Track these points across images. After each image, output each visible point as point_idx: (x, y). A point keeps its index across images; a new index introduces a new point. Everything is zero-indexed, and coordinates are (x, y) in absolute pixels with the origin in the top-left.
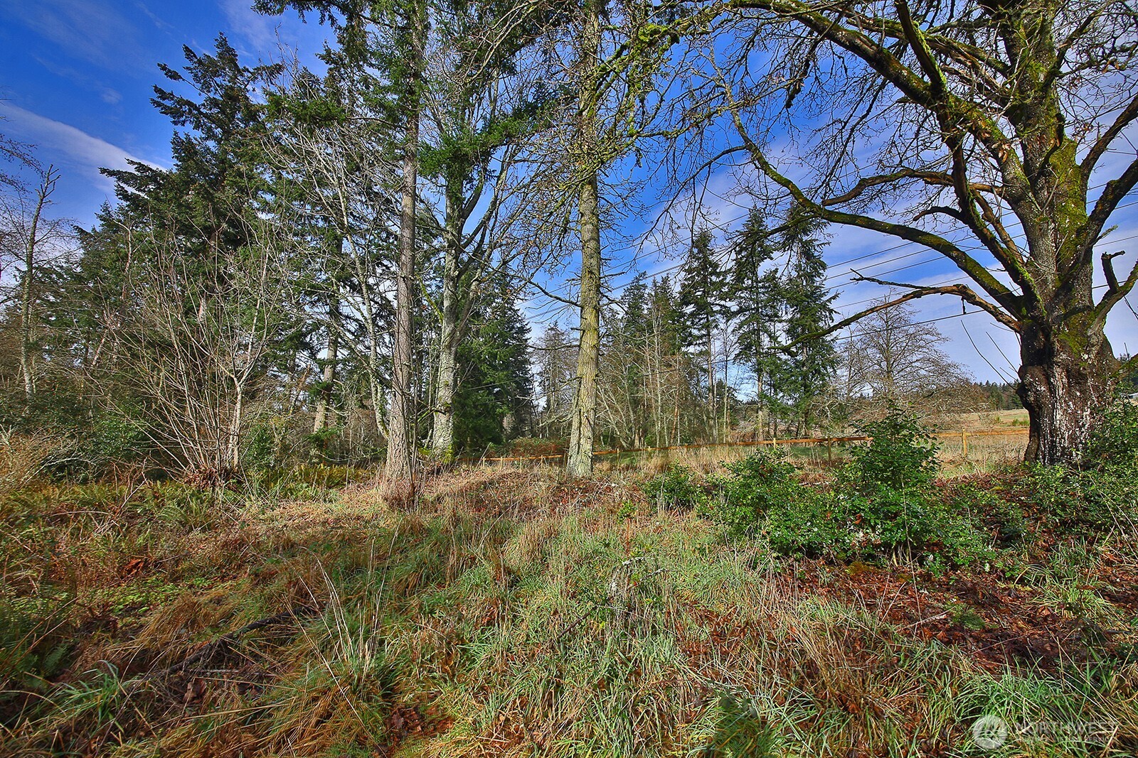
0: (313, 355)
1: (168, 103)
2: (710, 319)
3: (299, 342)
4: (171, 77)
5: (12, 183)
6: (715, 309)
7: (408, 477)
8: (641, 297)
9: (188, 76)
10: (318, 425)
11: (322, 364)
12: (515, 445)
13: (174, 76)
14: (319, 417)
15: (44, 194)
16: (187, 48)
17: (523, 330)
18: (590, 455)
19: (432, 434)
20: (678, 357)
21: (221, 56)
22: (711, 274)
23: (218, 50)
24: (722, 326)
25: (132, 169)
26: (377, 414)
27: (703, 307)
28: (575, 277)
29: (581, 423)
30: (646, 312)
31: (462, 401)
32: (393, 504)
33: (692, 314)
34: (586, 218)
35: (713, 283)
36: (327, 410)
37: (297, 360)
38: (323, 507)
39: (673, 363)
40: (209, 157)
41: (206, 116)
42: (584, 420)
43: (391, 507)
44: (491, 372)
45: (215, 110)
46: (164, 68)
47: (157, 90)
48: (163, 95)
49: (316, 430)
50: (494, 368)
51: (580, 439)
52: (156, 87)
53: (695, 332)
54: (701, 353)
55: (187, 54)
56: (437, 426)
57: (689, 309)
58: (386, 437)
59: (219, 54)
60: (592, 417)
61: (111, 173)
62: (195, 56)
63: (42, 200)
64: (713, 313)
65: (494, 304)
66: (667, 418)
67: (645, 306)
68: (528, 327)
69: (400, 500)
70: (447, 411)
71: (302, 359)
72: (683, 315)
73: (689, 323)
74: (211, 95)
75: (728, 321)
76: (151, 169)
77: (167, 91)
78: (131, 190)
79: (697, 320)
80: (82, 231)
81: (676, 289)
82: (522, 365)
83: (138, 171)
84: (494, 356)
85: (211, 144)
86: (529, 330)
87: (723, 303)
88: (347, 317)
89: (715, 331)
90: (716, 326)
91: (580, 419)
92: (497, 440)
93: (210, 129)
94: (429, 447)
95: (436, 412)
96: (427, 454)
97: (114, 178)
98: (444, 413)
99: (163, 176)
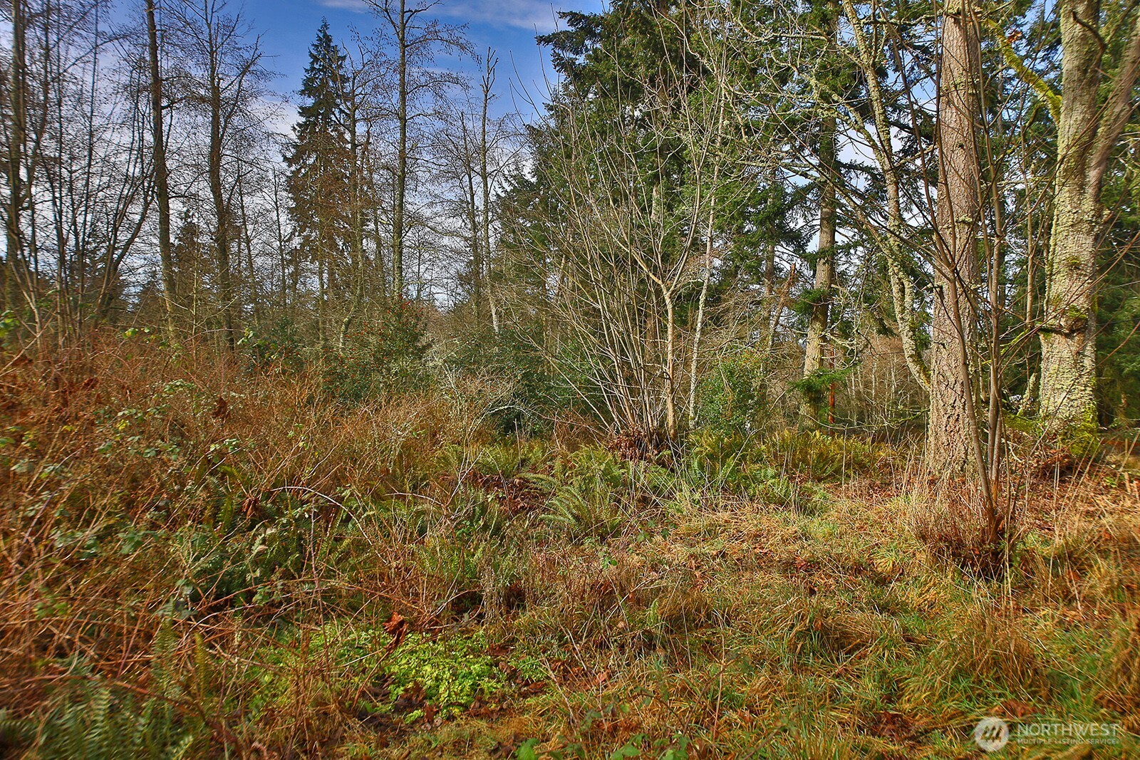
0: (800, 248)
3: (776, 227)
7: (976, 487)
10: (810, 365)
11: (812, 260)
14: (812, 350)
15: (487, 87)
19: (1037, 384)
25: (564, 25)
26: (905, 339)
32: (940, 551)
36: (824, 338)
37: (777, 259)
38: (797, 522)
43: (937, 556)
49: (806, 373)
56: (1049, 368)
58: (926, 386)
61: (547, 40)
63: (486, 96)
69: (960, 544)
70: (1077, 328)
71: (784, 257)
76: (583, 16)
78: (567, 56)
83: (571, 25)
88: (851, 167)
94: (1030, 414)
95: (1047, 331)
96: (1025, 428)
97: (551, 46)
98: (1067, 336)
99: (598, 21)
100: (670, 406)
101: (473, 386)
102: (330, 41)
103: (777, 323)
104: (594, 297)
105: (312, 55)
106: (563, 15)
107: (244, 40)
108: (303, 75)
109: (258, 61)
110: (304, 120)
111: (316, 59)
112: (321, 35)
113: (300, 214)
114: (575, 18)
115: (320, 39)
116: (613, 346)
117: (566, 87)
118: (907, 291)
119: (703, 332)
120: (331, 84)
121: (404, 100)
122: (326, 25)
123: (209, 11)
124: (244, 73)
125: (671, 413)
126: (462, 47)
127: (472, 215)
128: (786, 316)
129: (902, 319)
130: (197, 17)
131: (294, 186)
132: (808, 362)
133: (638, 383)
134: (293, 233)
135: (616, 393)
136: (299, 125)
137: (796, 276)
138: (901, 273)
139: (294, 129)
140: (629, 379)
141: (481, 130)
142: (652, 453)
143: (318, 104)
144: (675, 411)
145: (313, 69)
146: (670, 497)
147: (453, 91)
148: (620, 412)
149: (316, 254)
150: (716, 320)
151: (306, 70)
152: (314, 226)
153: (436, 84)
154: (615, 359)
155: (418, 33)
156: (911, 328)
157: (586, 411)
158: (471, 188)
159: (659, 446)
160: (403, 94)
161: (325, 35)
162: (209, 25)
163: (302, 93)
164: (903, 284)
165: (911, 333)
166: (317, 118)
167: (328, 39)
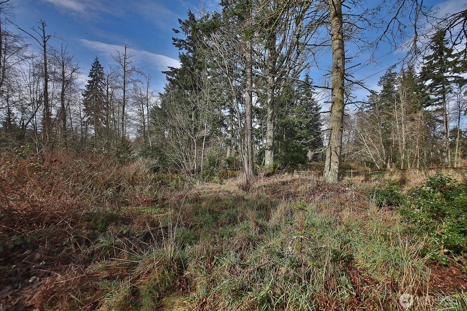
1: (176, 43)
2: (446, 87)
3: (221, 123)
4: (176, 32)
5: (140, 82)
6: (450, 80)
8: (392, 80)
9: (180, 30)
12: (311, 165)
13: (177, 32)
14: (228, 152)
15: (148, 83)
16: (179, 19)
17: (317, 109)
18: (337, 171)
19: (265, 159)
20: (420, 114)
21: (190, 18)
22: (447, 56)
23: (189, 16)
24: (456, 90)
25: (169, 70)
27: (439, 80)
28: (328, 73)
29: (331, 154)
30: (396, 89)
31: (286, 145)
33: (431, 86)
34: (335, 37)
35: (448, 63)
36: (231, 149)
39: (416, 118)
40: (190, 59)
41: (188, 44)
42: (333, 152)
44: (300, 131)
45: (190, 40)
46: (174, 30)
47: (173, 39)
48: (175, 40)
49: (227, 157)
50: (301, 129)
51: (331, 163)
52: (172, 38)
53: (432, 97)
54: (437, 110)
55: (180, 22)
57: (429, 82)
59: (189, 18)
60: (338, 151)
61: (165, 73)
62: (182, 22)
63: (148, 86)
64: (448, 83)
65: (302, 98)
66: (410, 152)
67: (395, 86)
68: (319, 107)
69: (243, 186)
70: (271, 149)
71: (223, 130)
72: (423, 86)
73: (427, 92)
74: (188, 35)
75: (460, 86)
76: (174, 68)
77: (176, 38)
78: (170, 77)
79: (434, 89)
80: (160, 94)
81: (418, 71)
82: (317, 126)
83: (171, 70)
84: (301, 123)
85: (190, 54)
86: (320, 108)
87: (456, 74)
89: (450, 95)
90: (450, 91)
91: (331, 152)
92: (303, 163)
93: (190, 48)
94: (264, 164)
95: (266, 149)
96: (263, 167)
97: (165, 74)
98: (269, 150)
99: (178, 70)
100: (195, 164)
101: (146, 161)
102: (99, 63)
103: (221, 145)
104: (178, 140)
105: (92, 66)
106: (169, 67)
107: (74, 63)
108: (89, 71)
109: (78, 69)
110: (89, 84)
111: (94, 67)
112: (96, 61)
113: (87, 111)
114: (172, 68)
115: (95, 62)
116: (183, 152)
117: (169, 84)
119: (204, 148)
120: (98, 75)
121: (124, 85)
122: (97, 58)
123: (63, 54)
124: (73, 72)
125: (196, 166)
126: (142, 74)
127: (143, 116)
128: (223, 144)
130: (59, 55)
131: (86, 103)
132: (228, 154)
133: (188, 159)
134: (85, 117)
135: (183, 162)
136: (87, 85)
137: (226, 135)
139: (86, 86)
140: (186, 159)
141: (146, 94)
142: (192, 175)
143: (94, 80)
144: (197, 166)
145: (92, 70)
146: (195, 183)
147: (139, 84)
148: (184, 166)
149: (92, 123)
150: (207, 145)
151: (90, 70)
152: (91, 115)
153: (134, 81)
154: (183, 154)
155: (130, 68)
157: (176, 166)
158: (143, 108)
159: (193, 173)
160: (124, 84)
161: (97, 61)
162: (63, 58)
163: (89, 76)
166: (93, 84)
167: (98, 62)
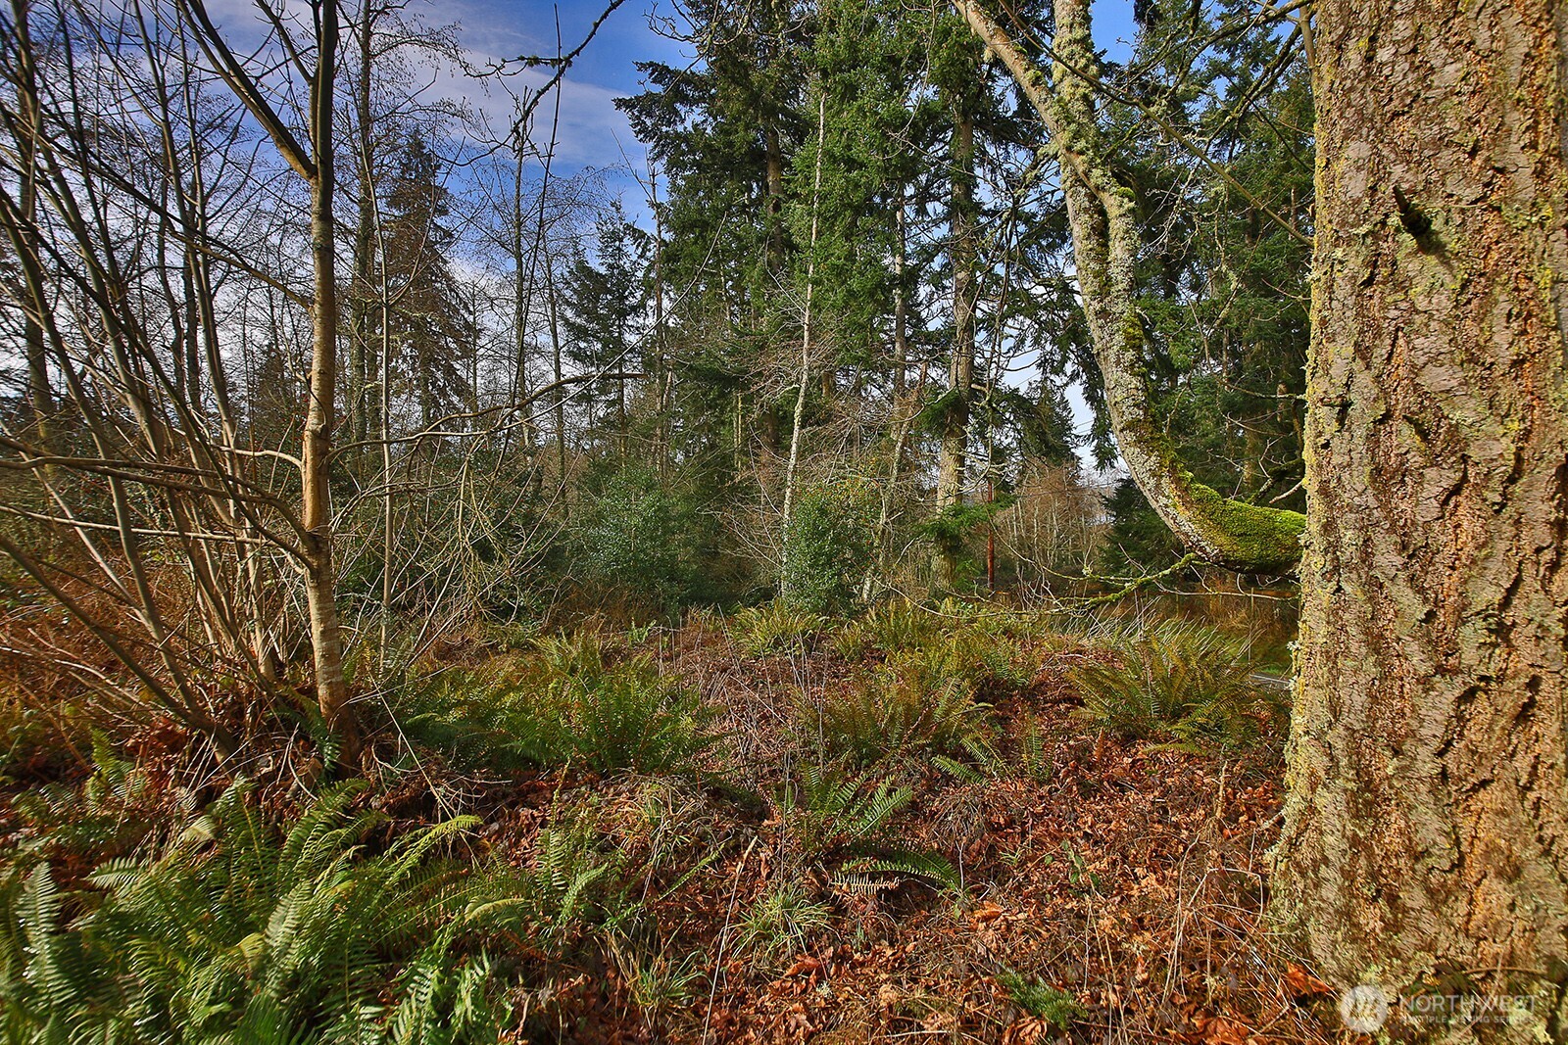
106: (642, 66)
114: (657, 71)
118: (1117, 226)
129: (1103, 313)
132: (941, 495)
138: (1097, 172)
156: (1129, 338)
164: (1102, 212)
165: (1130, 355)
